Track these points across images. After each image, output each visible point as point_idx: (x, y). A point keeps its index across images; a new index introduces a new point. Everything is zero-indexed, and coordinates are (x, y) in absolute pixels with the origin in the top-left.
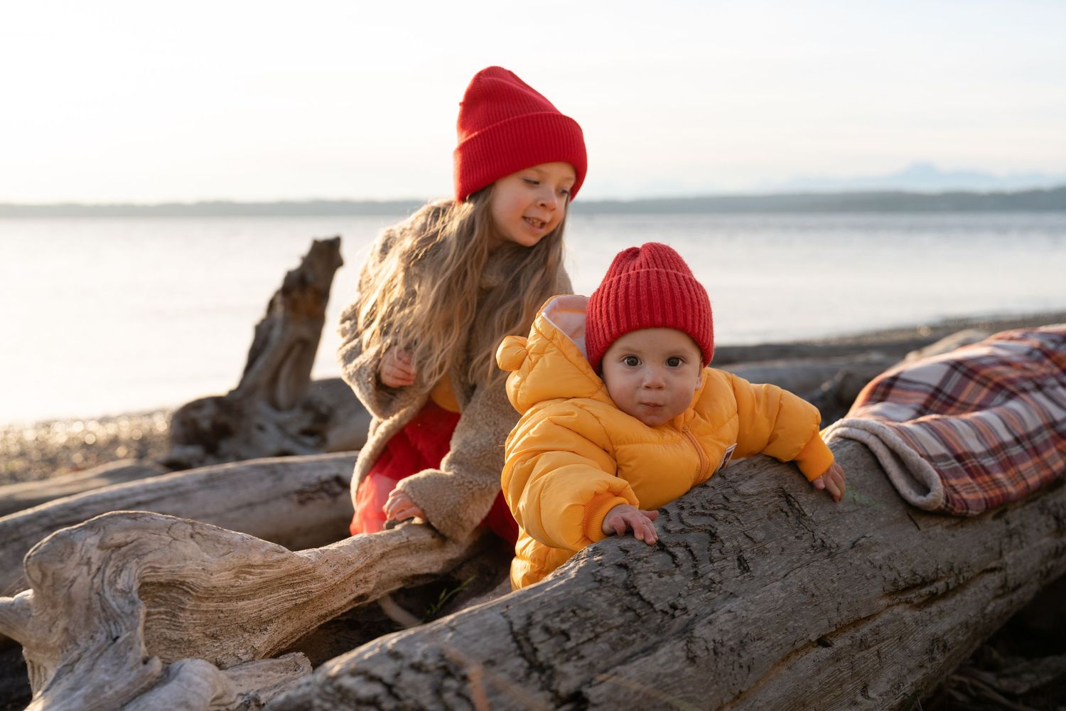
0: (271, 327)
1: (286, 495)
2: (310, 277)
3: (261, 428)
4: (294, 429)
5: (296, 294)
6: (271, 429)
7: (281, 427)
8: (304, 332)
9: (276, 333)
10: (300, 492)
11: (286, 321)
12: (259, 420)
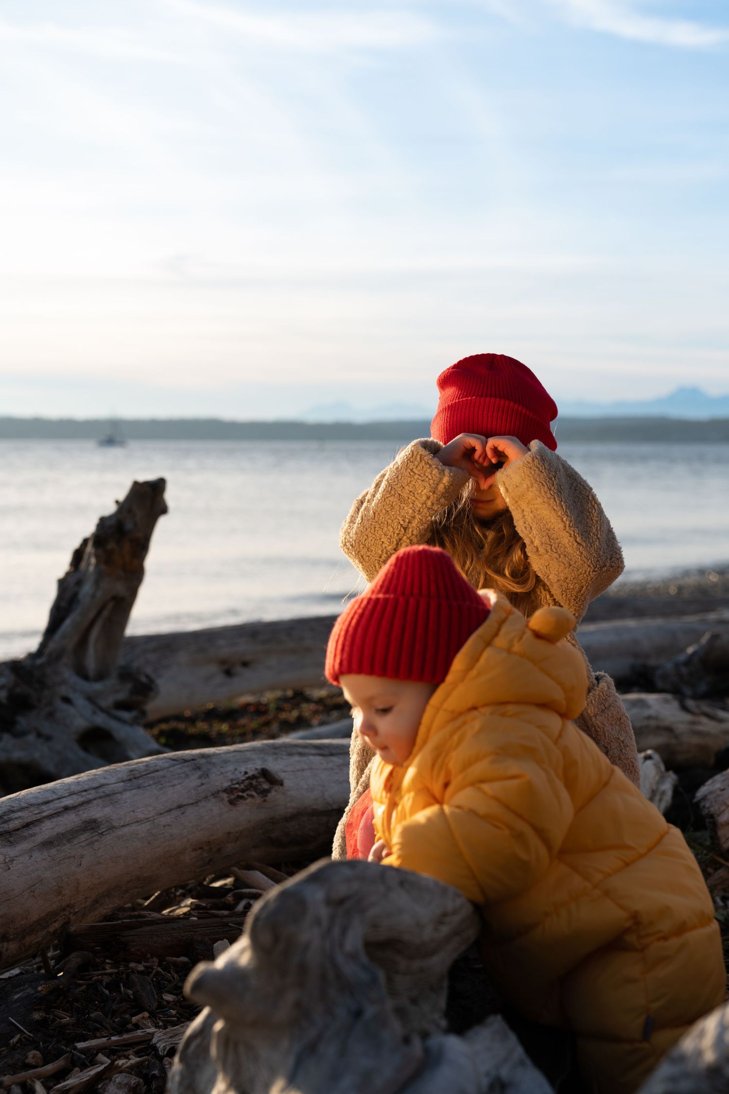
0: (79, 583)
1: (215, 794)
2: (129, 525)
3: (67, 700)
4: (107, 702)
5: (111, 545)
6: (80, 701)
7: (91, 699)
8: (120, 588)
9: (87, 589)
10: (229, 790)
11: (100, 576)
12: (63, 690)
